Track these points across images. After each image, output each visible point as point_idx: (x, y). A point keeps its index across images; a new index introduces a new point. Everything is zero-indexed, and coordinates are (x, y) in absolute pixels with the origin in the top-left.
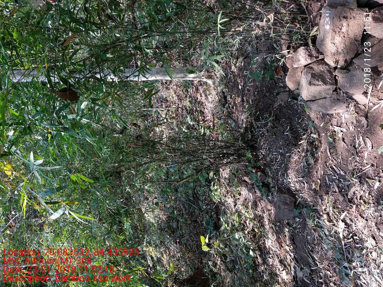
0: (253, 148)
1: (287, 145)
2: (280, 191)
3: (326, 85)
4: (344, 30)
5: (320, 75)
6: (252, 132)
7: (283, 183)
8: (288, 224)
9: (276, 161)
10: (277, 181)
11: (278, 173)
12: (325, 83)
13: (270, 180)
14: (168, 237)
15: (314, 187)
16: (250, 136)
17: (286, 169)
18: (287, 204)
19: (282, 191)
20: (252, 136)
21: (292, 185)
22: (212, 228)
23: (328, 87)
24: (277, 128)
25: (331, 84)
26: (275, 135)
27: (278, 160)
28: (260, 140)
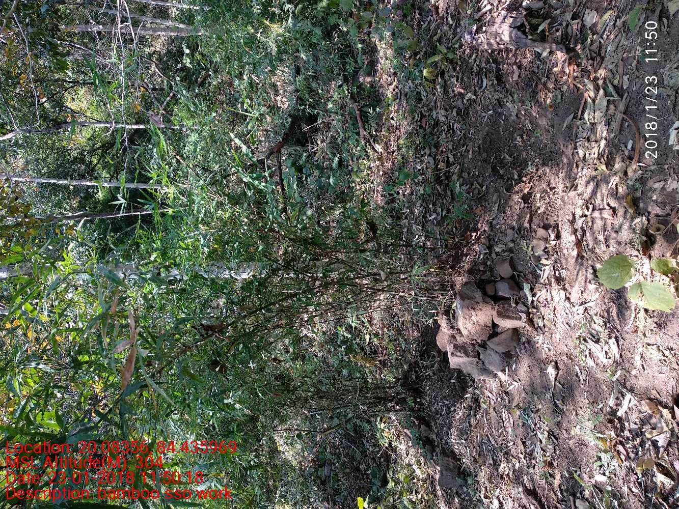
0: (417, 392)
1: (454, 396)
2: (443, 452)
3: (468, 357)
4: (473, 318)
5: (463, 346)
6: (416, 372)
7: (447, 444)
8: (457, 493)
9: (441, 414)
10: (441, 440)
11: (442, 429)
12: (467, 355)
13: (434, 437)
14: (316, 489)
15: (474, 454)
16: (414, 377)
17: (450, 427)
18: (450, 470)
19: (446, 453)
20: (417, 378)
21: (456, 447)
22: (379, 484)
23: (470, 359)
24: (444, 372)
25: (474, 357)
26: (442, 381)
27: (443, 413)
28: (426, 383)
